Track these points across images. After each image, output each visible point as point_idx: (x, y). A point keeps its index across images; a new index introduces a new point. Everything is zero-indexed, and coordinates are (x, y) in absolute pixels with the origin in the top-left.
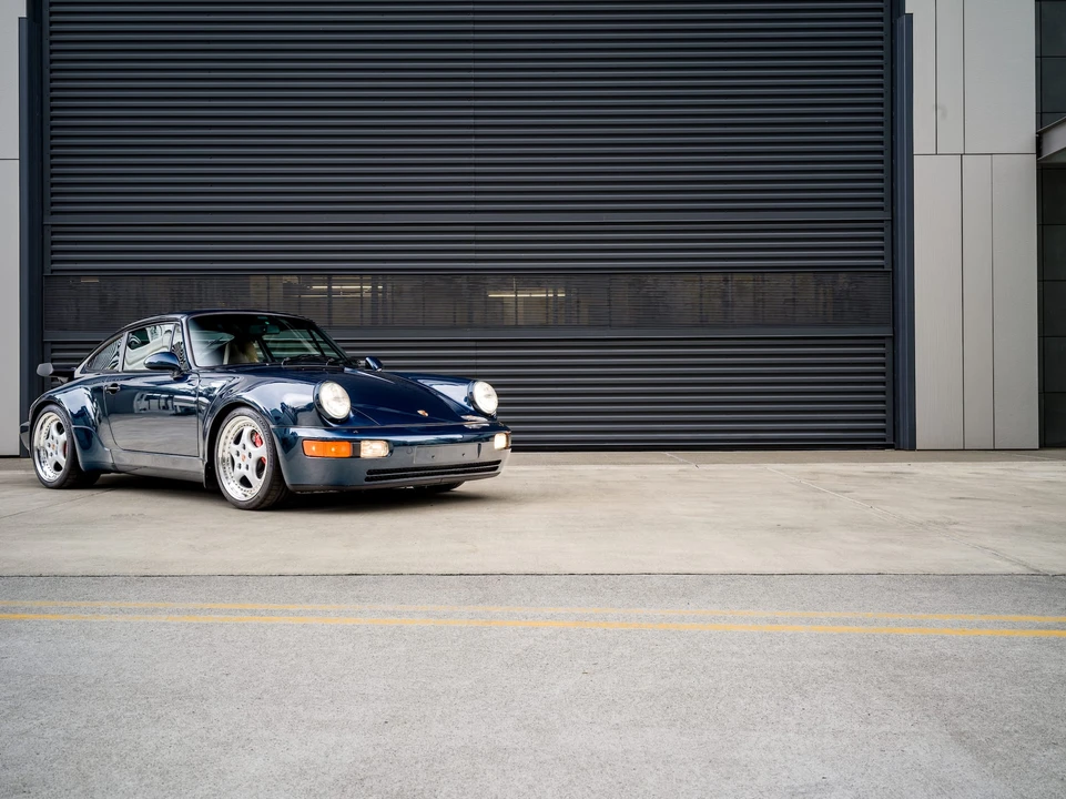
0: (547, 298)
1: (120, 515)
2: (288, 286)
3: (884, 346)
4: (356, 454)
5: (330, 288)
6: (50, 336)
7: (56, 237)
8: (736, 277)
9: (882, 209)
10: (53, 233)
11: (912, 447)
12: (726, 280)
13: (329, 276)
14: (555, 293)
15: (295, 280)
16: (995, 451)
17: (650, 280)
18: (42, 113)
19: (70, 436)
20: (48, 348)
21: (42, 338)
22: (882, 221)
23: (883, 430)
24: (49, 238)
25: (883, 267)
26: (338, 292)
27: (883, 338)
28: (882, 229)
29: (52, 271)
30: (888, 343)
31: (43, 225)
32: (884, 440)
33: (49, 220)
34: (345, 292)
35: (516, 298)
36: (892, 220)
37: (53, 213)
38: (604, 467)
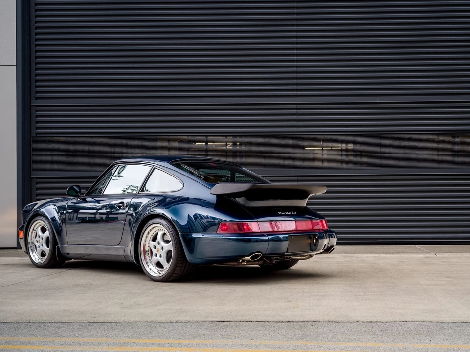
0: (342, 149)
1: (79, 285)
2: (181, 143)
5: (207, 144)
6: (36, 174)
7: (39, 113)
8: (460, 136)
10: (37, 111)
12: (454, 138)
13: (206, 136)
14: (347, 146)
15: (185, 139)
17: (406, 138)
18: (30, 36)
20: (34, 181)
21: (31, 175)
24: (34, 114)
26: (212, 146)
29: (37, 134)
31: (31, 106)
33: (35, 102)
34: (216, 146)
35: (322, 149)
37: (37, 98)
38: (377, 255)
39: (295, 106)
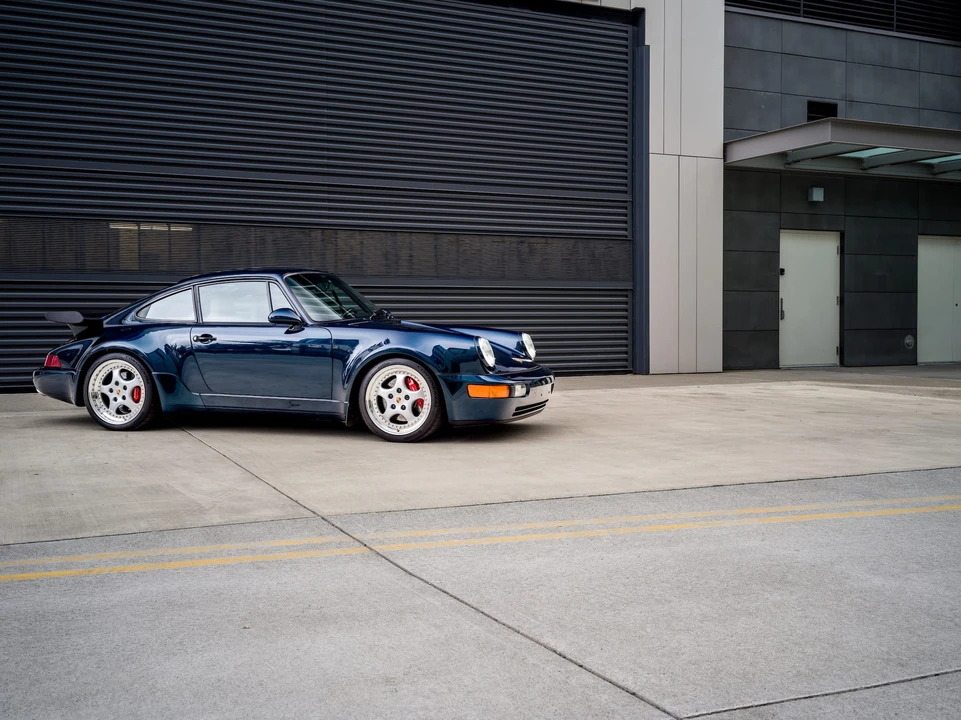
3: (627, 296)
4: (511, 395)
9: (626, 192)
11: (647, 373)
12: (521, 242)
16: (698, 374)
19: (149, 380)
22: (626, 202)
23: (626, 360)
25: (626, 236)
27: (627, 290)
28: (626, 208)
30: (629, 294)
32: (626, 367)
36: (632, 202)
39: (326, 188)
